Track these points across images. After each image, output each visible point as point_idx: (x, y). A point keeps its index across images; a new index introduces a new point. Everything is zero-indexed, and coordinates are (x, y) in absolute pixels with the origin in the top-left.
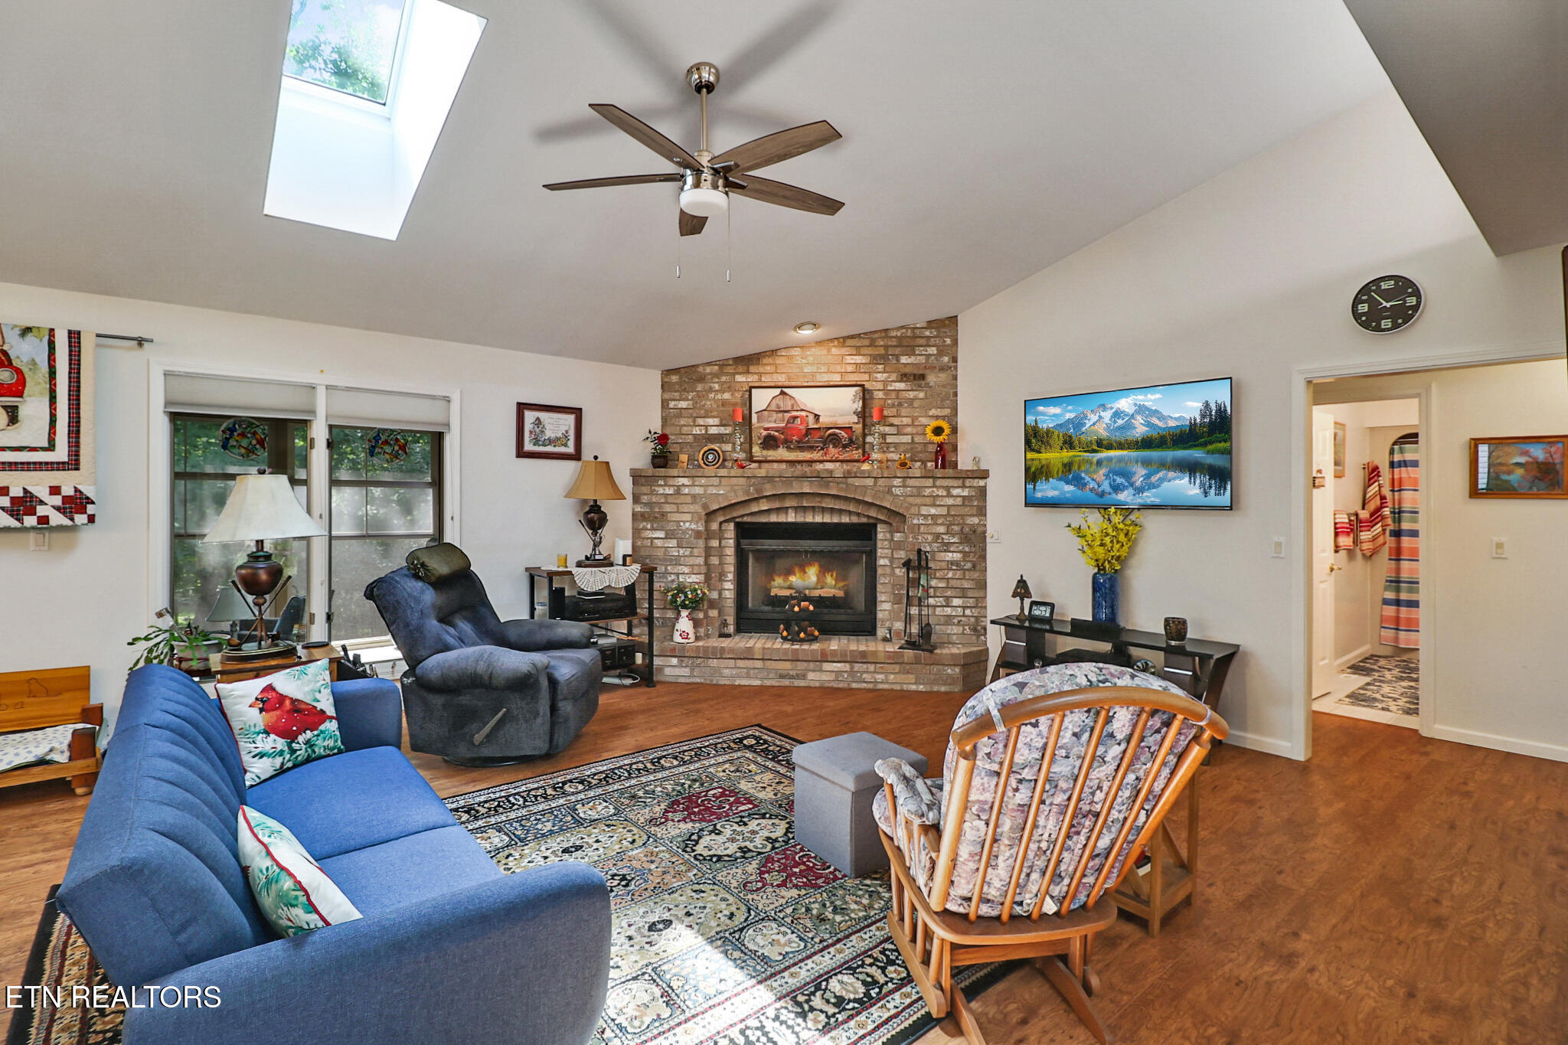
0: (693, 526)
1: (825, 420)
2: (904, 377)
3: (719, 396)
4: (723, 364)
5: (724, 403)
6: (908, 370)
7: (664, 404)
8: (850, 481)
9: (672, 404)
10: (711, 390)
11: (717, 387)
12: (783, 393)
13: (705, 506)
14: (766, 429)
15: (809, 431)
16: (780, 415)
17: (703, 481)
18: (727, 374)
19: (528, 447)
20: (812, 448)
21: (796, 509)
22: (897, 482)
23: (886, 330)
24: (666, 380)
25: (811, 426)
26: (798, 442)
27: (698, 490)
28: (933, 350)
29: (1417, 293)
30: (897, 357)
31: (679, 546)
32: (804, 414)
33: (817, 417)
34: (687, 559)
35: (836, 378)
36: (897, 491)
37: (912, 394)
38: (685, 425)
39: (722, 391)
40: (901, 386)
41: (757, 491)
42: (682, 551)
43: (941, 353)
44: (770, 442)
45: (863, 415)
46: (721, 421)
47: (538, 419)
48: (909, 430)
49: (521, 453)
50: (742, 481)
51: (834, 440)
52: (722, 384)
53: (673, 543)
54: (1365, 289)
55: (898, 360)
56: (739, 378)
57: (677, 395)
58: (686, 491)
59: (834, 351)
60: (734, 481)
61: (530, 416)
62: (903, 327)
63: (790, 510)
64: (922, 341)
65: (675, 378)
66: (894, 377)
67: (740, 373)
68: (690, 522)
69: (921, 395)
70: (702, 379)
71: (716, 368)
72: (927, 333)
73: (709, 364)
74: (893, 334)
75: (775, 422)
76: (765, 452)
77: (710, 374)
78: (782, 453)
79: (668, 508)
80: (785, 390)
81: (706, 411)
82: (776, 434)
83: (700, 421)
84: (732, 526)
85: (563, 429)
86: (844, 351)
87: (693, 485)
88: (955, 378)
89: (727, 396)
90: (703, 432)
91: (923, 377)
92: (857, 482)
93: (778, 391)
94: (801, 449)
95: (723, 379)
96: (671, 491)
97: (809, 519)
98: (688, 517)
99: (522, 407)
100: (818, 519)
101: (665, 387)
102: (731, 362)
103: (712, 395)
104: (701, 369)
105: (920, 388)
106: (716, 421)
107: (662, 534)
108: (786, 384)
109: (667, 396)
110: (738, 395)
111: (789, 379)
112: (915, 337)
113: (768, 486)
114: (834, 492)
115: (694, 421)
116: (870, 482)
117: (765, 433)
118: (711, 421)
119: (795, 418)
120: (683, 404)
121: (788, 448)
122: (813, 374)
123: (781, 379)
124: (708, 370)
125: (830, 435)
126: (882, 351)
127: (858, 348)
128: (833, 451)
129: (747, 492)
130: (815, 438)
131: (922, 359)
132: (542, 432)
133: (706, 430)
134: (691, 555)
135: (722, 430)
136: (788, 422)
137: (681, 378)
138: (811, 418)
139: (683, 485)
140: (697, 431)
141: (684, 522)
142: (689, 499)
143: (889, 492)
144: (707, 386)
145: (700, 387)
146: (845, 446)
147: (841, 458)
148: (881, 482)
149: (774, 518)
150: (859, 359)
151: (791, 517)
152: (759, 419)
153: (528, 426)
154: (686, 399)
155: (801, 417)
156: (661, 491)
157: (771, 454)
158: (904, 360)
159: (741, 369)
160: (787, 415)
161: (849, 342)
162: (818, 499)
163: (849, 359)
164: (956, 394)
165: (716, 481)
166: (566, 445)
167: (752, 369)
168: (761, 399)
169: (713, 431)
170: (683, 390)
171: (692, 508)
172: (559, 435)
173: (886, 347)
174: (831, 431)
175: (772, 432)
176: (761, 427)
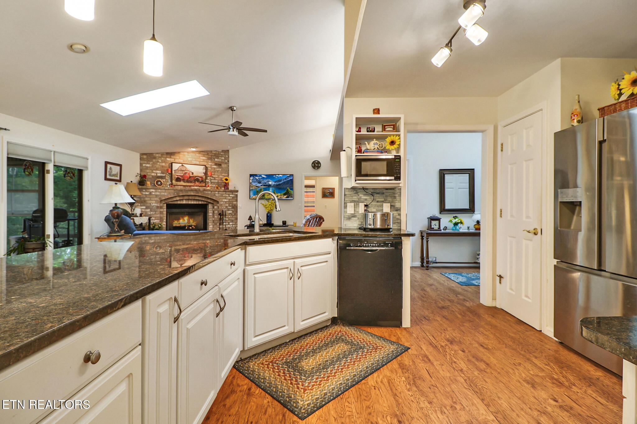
0: (156, 205)
1: (195, 174)
2: (216, 164)
3: (161, 164)
4: (162, 154)
5: (163, 166)
6: (217, 163)
7: (141, 165)
8: (205, 192)
9: (144, 165)
10: (158, 162)
11: (160, 161)
12: (182, 165)
13: (160, 198)
14: (177, 176)
15: (190, 177)
16: (182, 172)
17: (159, 190)
18: (164, 157)
19: (108, 177)
20: (191, 182)
21: (186, 199)
22: (217, 193)
23: (211, 151)
24: (142, 157)
25: (191, 176)
26: (187, 180)
27: (158, 193)
28: (223, 158)
29: (320, 164)
30: (214, 159)
31: (151, 211)
32: (189, 172)
33: (193, 173)
34: (154, 215)
35: (198, 163)
36: (217, 195)
37: (218, 169)
38: (149, 172)
39: (162, 162)
40: (215, 167)
41: (177, 194)
42: (152, 213)
43: (225, 159)
44: (178, 180)
45: (206, 174)
46: (162, 172)
47: (111, 167)
48: (217, 179)
49: (106, 179)
50: (172, 191)
51: (198, 180)
52: (162, 160)
53: (148, 210)
54: (313, 162)
55: (214, 160)
56: (168, 159)
57: (146, 162)
58: (154, 193)
59: (197, 155)
60: (170, 191)
61: (109, 166)
62: (216, 151)
63: (184, 200)
64: (221, 155)
65: (145, 157)
66: (213, 164)
67: (168, 158)
68: (155, 203)
69: (220, 170)
70: (155, 158)
71: (160, 155)
72: (222, 153)
73: (157, 153)
74: (213, 152)
75: (180, 174)
76: (177, 183)
77: (158, 157)
78: (182, 183)
79: (147, 199)
80: (183, 164)
81: (157, 168)
82: (180, 177)
83: (154, 171)
84: (165, 205)
85: (117, 171)
86: (200, 155)
87: (156, 192)
88: (229, 166)
89: (163, 164)
90: (155, 175)
91: (221, 165)
92: (206, 192)
93: (181, 165)
94: (188, 182)
95: (163, 159)
96: (148, 193)
97: (190, 203)
98: (154, 202)
99: (107, 163)
100: (192, 203)
101: (141, 159)
102: (165, 154)
103: (158, 164)
104: (154, 155)
105: (220, 168)
106: (160, 172)
107: (144, 207)
108: (183, 163)
109: (142, 162)
110: (167, 164)
111: (184, 161)
112: (219, 154)
113: (180, 193)
114: (200, 195)
115: (152, 171)
116: (210, 192)
117: (177, 177)
118: (158, 172)
119: (186, 173)
120: (148, 165)
121: (184, 182)
122: (191, 161)
123: (181, 161)
124: (157, 155)
125: (196, 179)
126: (210, 157)
127: (204, 155)
128: (197, 183)
129: (174, 194)
130: (192, 179)
131: (220, 160)
132: (112, 172)
133: (157, 174)
134: (155, 214)
135: (162, 175)
136: (184, 174)
137: (147, 156)
138: (191, 173)
139: (152, 192)
140: (153, 174)
141: (153, 203)
142: (154, 196)
143: (215, 195)
144: (157, 160)
145: (154, 160)
146: (200, 182)
147: (199, 185)
148: (213, 192)
149: (179, 202)
150: (204, 158)
151: (184, 202)
152: (175, 172)
153: (108, 170)
154: (149, 164)
155: (188, 173)
156: (144, 193)
157: (179, 183)
158: (216, 160)
159: (168, 156)
160: (184, 172)
161: (201, 153)
162: (194, 197)
163: (201, 158)
164: (229, 170)
165: (164, 191)
166: (117, 177)
167: (172, 157)
168: (176, 167)
169: (159, 175)
170: (148, 161)
171: (156, 199)
172: (116, 173)
173: (211, 156)
174: (196, 178)
175: (179, 177)
176: (175, 175)
